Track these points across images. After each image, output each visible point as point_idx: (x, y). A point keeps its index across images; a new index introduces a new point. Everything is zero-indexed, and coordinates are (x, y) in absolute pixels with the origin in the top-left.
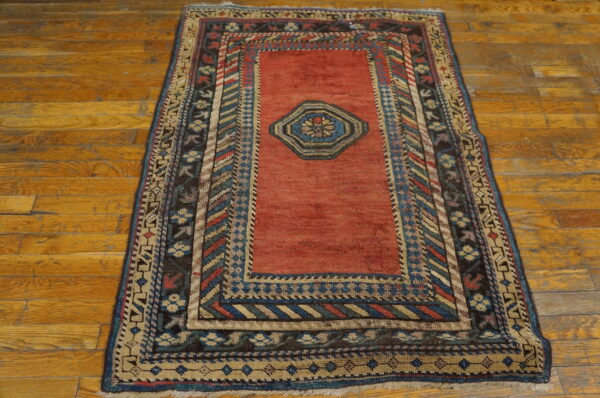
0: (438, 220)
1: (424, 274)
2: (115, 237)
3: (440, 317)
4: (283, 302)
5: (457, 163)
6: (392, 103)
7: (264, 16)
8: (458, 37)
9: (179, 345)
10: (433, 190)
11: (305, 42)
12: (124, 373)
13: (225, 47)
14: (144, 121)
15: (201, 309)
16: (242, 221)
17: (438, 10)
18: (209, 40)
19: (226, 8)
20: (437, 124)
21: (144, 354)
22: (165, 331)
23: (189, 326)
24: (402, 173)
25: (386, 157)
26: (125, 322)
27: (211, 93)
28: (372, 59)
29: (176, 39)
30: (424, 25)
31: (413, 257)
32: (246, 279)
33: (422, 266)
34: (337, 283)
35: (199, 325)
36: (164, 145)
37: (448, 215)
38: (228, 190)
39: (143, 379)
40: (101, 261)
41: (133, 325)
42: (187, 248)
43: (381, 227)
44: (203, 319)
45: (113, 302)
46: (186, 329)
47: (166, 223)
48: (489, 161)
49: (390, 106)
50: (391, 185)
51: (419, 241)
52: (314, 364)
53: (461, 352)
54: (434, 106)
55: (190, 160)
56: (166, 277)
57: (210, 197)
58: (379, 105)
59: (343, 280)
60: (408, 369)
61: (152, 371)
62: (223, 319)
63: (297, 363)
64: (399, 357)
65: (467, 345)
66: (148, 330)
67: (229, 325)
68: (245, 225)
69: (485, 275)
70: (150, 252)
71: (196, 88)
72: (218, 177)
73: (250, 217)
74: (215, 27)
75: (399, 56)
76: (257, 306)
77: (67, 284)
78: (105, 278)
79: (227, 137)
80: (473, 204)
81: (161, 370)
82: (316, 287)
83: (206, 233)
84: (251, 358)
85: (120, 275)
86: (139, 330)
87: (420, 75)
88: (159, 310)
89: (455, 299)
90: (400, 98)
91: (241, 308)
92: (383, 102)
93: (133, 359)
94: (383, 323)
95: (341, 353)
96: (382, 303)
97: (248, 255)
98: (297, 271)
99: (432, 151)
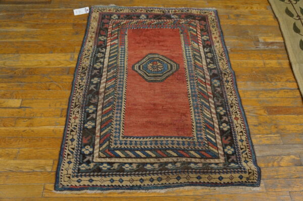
0: (211, 111)
1: (203, 137)
2: (60, 119)
3: (210, 157)
4: (138, 150)
5: (221, 84)
6: (191, 55)
7: (130, 11)
8: (224, 22)
9: (90, 169)
10: (209, 97)
11: (150, 24)
12: (64, 182)
13: (111, 27)
14: (73, 63)
15: (100, 153)
16: (119, 111)
17: (214, 9)
18: (104, 23)
19: (111, 8)
20: (212, 65)
21: (74, 173)
22: (83, 163)
23: (94, 160)
24: (194, 89)
25: (187, 81)
26: (65, 159)
27: (104, 50)
28: (182, 33)
29: (88, 22)
30: (207, 16)
31: (199, 129)
32: (121, 139)
33: (203, 133)
34: (163, 141)
35: (99, 160)
36: (82, 75)
37: (216, 109)
38: (113, 96)
39: (73, 185)
40: (53, 130)
41: (69, 160)
42: (94, 124)
43: (184, 114)
44: (101, 157)
45: (59, 149)
46: (93, 162)
47: (83, 112)
48: (236, 83)
49: (190, 56)
50: (189, 94)
51: (202, 121)
52: (152, 178)
53: (219, 173)
54: (211, 56)
55: (95, 82)
56: (84, 138)
57: (104, 100)
58: (185, 56)
59: (166, 139)
60: (195, 180)
61: (77, 181)
62: (110, 157)
63: (144, 178)
64: (191, 175)
65: (222, 170)
66: (75, 162)
67: (113, 160)
68: (120, 113)
69: (232, 137)
70: (76, 126)
71: (97, 47)
72: (108, 91)
73: (123, 109)
74: (106, 17)
75: (194, 32)
76: (126, 151)
77: (37, 141)
78: (55, 138)
79: (112, 71)
80: (227, 104)
81: (81, 181)
82: (153, 143)
83: (102, 117)
84: (123, 175)
85: (62, 137)
86: (71, 162)
87: (204, 41)
88: (81, 153)
89: (218, 148)
90: (195, 52)
91: (118, 152)
92: (186, 54)
93: (69, 176)
94: (184, 159)
95: (164, 173)
96: (184, 150)
97: (122, 127)
98: (145, 135)
99: (209, 78)
